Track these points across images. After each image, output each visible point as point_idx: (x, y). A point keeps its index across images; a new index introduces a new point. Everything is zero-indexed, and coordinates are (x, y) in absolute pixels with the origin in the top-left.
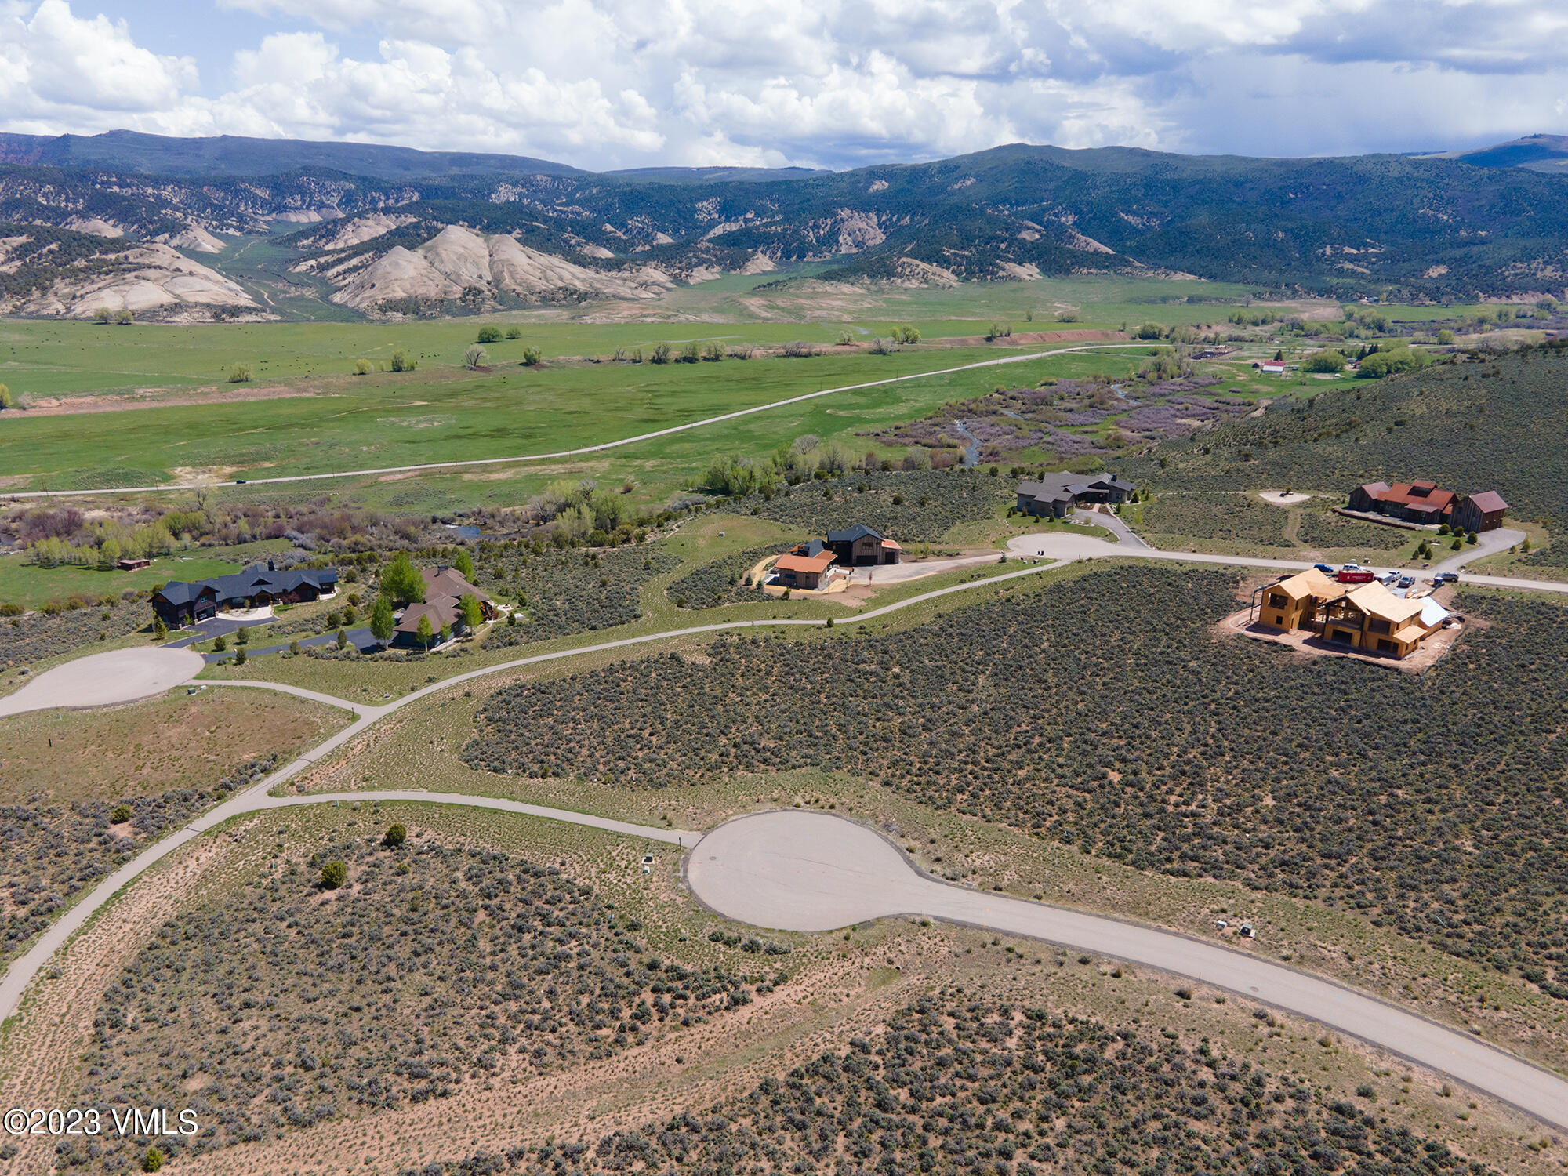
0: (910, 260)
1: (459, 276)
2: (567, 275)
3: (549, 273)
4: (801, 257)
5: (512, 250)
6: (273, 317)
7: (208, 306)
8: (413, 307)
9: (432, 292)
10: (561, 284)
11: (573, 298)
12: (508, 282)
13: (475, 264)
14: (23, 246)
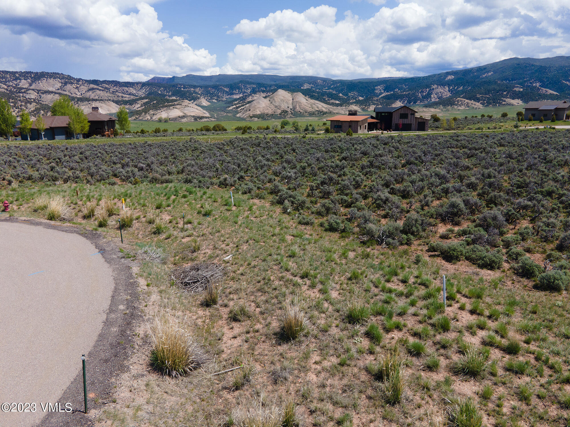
0: (461, 99)
1: (280, 106)
2: (320, 106)
3: (314, 106)
4: (415, 103)
5: (301, 98)
6: (213, 120)
7: (194, 116)
8: (262, 117)
9: (270, 112)
10: (317, 109)
11: (321, 113)
12: (298, 108)
13: (287, 103)
14: (146, 102)
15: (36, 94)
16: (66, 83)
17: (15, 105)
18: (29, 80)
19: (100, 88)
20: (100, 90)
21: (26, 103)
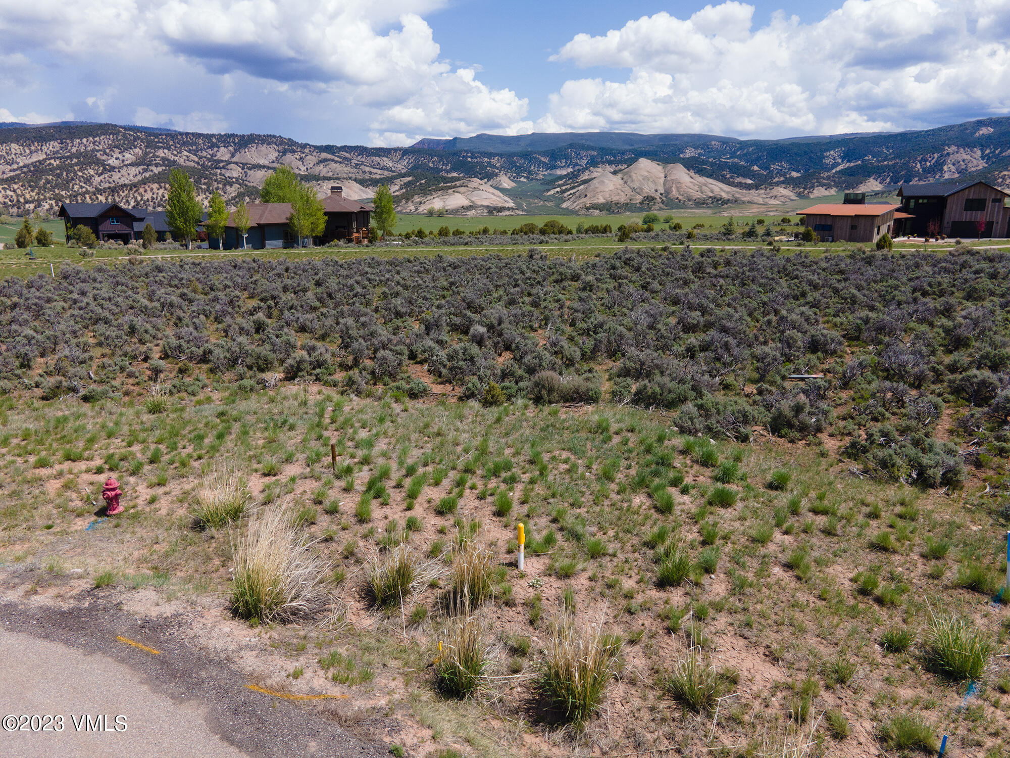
1: (642, 189)
2: (716, 189)
5: (681, 174)
6: (521, 213)
7: (487, 206)
8: (608, 208)
9: (623, 199)
10: (711, 195)
11: (718, 202)
12: (674, 193)
13: (654, 182)
14: (409, 182)
15: (240, 169)
16: (284, 152)
17: (208, 187)
18: (231, 148)
19: (336, 159)
20: (336, 162)
21: (224, 185)
